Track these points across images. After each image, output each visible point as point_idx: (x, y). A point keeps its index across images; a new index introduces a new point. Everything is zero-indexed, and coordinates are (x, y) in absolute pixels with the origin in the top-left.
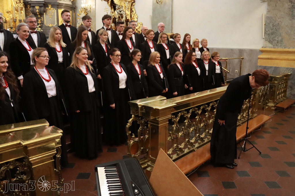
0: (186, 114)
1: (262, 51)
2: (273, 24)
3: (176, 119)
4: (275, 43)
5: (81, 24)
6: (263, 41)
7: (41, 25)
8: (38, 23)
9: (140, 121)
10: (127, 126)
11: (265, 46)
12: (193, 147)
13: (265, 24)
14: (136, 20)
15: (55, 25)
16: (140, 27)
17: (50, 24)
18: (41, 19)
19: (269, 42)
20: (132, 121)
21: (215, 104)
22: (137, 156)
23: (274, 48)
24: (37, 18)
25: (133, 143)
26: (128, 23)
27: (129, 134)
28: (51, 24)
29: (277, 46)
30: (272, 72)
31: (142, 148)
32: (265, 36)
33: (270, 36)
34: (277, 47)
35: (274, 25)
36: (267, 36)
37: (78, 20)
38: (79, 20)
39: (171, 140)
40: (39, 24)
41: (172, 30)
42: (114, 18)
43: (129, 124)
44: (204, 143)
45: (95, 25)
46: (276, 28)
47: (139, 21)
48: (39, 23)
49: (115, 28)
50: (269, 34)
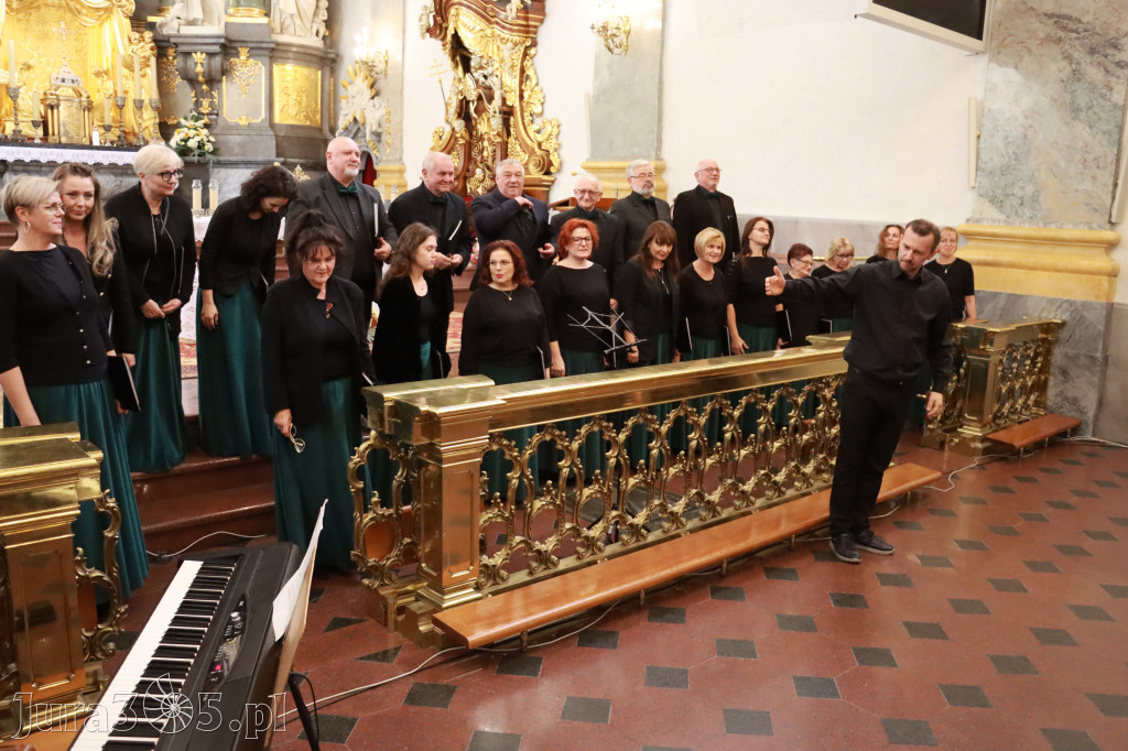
0: (562, 440)
1: (968, 236)
2: (1006, 137)
3: (520, 452)
4: (1012, 206)
5: (351, 119)
6: (972, 195)
7: (210, 120)
8: (200, 113)
9: (400, 452)
10: (351, 465)
11: (978, 216)
12: (596, 551)
13: (979, 137)
14: (537, 109)
15: (259, 121)
16: (551, 135)
17: (244, 117)
18: (212, 97)
19: (992, 201)
20: (367, 449)
21: (691, 412)
22: (389, 562)
23: (1008, 223)
24: (199, 95)
25: (371, 519)
26: (509, 119)
27: (358, 489)
28: (247, 116)
29: (1020, 217)
30: (998, 313)
31: (407, 540)
32: (979, 179)
33: (996, 179)
34: (1017, 222)
35: (1010, 139)
36: (985, 182)
37: (343, 102)
38: (348, 102)
39: (499, 520)
40: (203, 114)
41: (659, 149)
42: (461, 101)
43: (356, 459)
44: (642, 542)
45: (401, 123)
46: (1018, 152)
47: (547, 115)
48: (205, 112)
49: (467, 137)
50: (991, 173)
